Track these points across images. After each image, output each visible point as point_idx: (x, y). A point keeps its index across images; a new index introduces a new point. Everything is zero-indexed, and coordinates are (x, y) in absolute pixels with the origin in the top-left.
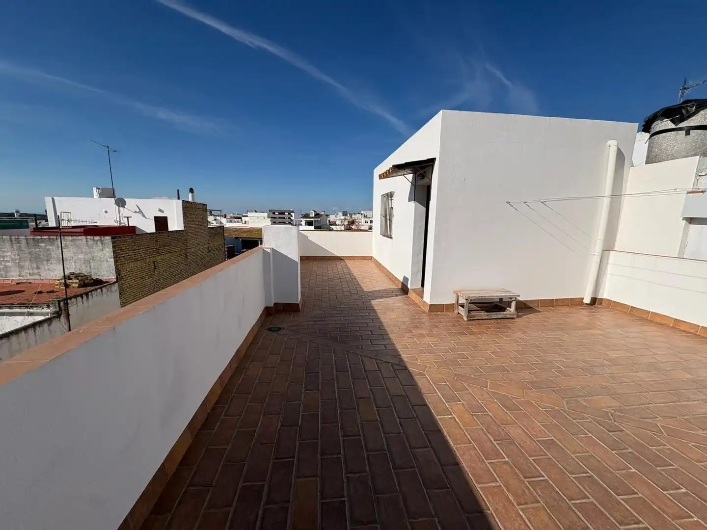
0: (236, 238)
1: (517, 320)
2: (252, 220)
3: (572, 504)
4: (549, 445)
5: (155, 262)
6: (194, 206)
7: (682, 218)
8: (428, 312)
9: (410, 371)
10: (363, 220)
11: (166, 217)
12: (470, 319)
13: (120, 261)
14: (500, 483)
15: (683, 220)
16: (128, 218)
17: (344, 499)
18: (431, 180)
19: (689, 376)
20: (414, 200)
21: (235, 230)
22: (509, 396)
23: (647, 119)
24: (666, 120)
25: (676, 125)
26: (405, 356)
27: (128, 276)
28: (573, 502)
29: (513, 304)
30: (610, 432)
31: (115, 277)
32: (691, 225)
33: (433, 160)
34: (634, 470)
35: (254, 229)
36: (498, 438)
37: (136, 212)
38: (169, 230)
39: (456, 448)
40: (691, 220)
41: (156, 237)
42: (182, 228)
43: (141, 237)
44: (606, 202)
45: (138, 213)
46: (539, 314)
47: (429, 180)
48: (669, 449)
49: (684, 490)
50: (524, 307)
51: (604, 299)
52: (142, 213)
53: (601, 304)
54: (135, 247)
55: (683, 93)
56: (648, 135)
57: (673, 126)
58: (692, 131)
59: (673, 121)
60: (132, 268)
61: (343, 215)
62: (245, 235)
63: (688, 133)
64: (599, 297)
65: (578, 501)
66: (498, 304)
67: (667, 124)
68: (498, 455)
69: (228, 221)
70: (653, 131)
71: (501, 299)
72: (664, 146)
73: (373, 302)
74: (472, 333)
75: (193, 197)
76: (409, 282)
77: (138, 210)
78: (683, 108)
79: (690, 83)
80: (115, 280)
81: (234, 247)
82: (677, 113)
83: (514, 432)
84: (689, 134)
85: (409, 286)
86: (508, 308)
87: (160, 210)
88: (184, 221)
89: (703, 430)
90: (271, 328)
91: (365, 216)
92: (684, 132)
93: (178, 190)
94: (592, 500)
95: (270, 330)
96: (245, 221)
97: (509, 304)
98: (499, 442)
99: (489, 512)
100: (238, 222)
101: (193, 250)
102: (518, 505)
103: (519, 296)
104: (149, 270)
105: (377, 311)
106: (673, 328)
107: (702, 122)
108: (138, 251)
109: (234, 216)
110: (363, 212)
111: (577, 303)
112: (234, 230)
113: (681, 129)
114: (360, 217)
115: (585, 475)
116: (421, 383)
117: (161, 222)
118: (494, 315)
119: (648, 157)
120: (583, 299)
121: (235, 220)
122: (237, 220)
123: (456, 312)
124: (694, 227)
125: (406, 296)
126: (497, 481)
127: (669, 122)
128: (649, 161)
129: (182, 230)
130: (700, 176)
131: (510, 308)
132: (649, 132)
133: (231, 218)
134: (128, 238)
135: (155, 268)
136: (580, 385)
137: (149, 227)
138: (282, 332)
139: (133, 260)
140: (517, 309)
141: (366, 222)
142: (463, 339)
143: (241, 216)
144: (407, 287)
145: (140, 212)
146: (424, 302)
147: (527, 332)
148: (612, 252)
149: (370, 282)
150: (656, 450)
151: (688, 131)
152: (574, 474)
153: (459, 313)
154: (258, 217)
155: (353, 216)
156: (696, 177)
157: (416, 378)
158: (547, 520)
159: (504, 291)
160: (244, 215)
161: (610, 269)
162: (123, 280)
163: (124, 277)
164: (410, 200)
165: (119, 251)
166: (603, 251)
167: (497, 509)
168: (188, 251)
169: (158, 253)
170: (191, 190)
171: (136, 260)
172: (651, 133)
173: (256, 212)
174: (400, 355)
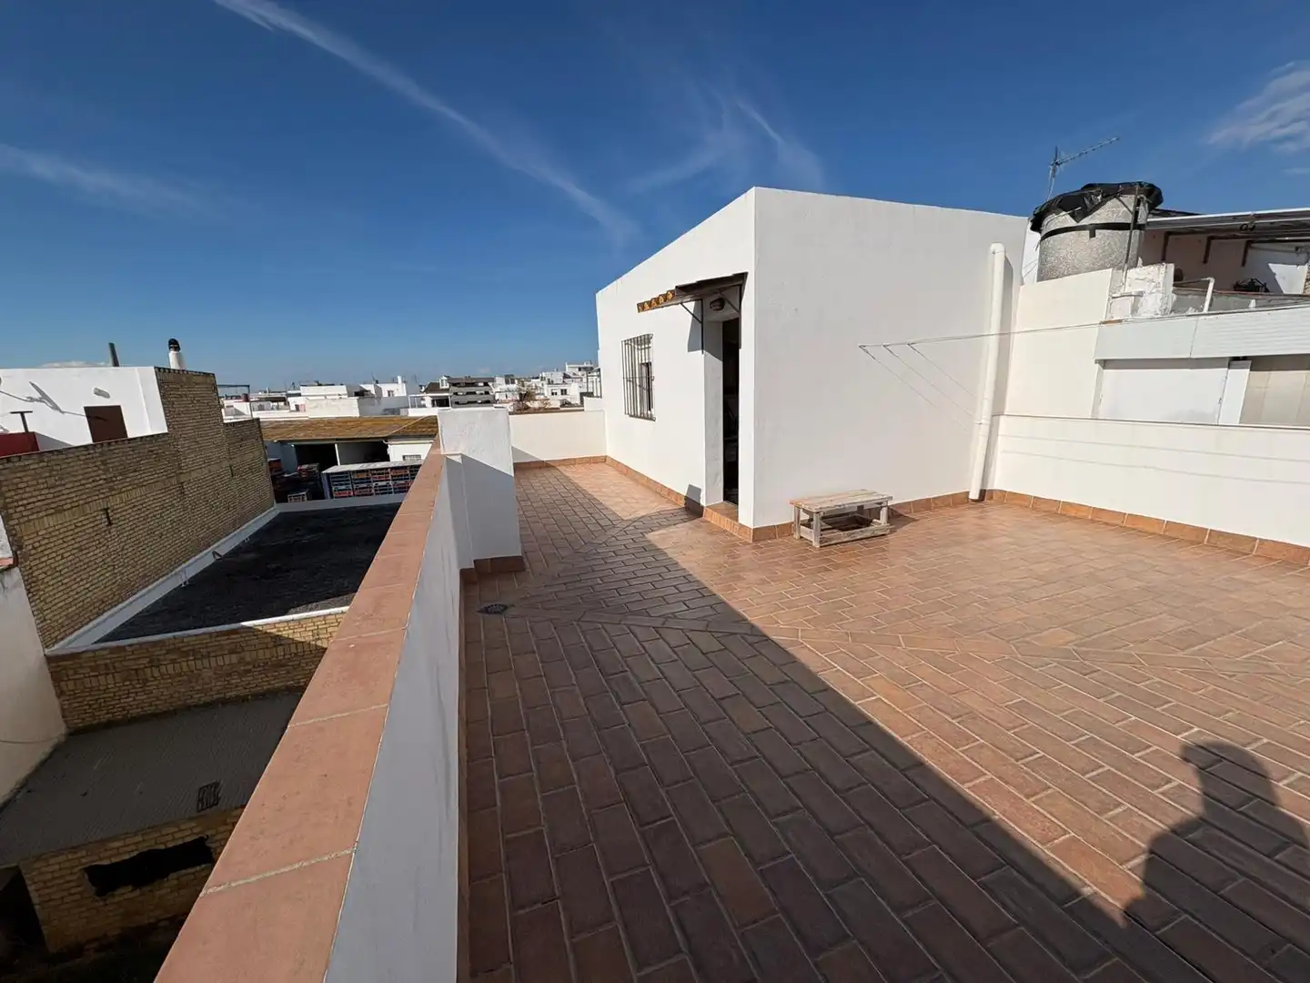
0: (282, 443)
1: (890, 537)
2: (314, 404)
3: (1089, 779)
4: (1023, 707)
5: (108, 509)
6: (184, 379)
7: (1094, 361)
8: (751, 542)
9: (775, 640)
10: (547, 390)
11: (119, 407)
12: (825, 543)
13: (15, 516)
14: (990, 775)
15: (1096, 363)
16: (22, 414)
17: (790, 856)
18: (739, 311)
19: (1139, 583)
20: (703, 349)
21: (277, 426)
22: (937, 651)
23: (1037, 211)
24: (1064, 213)
25: (1078, 222)
26: (754, 619)
27: (43, 548)
28: (1088, 776)
29: (884, 513)
30: (1085, 675)
31: (10, 554)
32: (1105, 371)
33: (741, 277)
34: (1134, 718)
35: (321, 421)
36: (956, 714)
37: (32, 400)
38: (130, 435)
39: (908, 742)
40: (1105, 364)
41: (102, 454)
42: (162, 428)
43: (64, 457)
44: (992, 343)
45: (40, 400)
46: (914, 523)
47: (735, 311)
48: (1159, 683)
49: (1196, 729)
50: (896, 516)
51: (995, 490)
52: (50, 401)
53: (991, 498)
54: (51, 481)
55: (1054, 171)
56: (1037, 236)
57: (1072, 223)
58: (1097, 232)
59: (1073, 216)
60: (51, 530)
61: (507, 382)
62: (301, 435)
63: (1092, 235)
64: (989, 488)
65: (1094, 773)
66: (857, 515)
67: (1064, 219)
68: (969, 739)
69: (256, 407)
70: (1045, 231)
71: (861, 508)
72: (1063, 253)
73: (651, 536)
74: (837, 567)
75: (179, 359)
76: (703, 494)
77: (37, 395)
78: (1084, 195)
79: (1063, 155)
80: (11, 562)
81: (279, 461)
82: (1077, 203)
83: (972, 701)
84: (1094, 236)
85: (703, 503)
86: (875, 520)
87: (99, 393)
88: (166, 414)
89: (1183, 650)
90: (486, 609)
91: (550, 382)
92: (1087, 232)
93: (112, 346)
94: (1107, 768)
95: (486, 611)
96: (297, 407)
97: (875, 512)
98: (960, 719)
99: (997, 817)
100: (278, 408)
101: (194, 475)
102: (1028, 798)
103: (891, 498)
104: (96, 528)
105: (666, 551)
106: (1092, 521)
107: (1110, 218)
108: (60, 488)
109: (267, 395)
110: (544, 374)
111: (960, 500)
112: (274, 425)
113: (1083, 228)
114: (540, 385)
115: (1084, 738)
116: (802, 656)
117: (105, 421)
118: (858, 533)
119: (1040, 271)
120: (968, 493)
121: (272, 404)
122: (276, 404)
123: (796, 536)
124: (1110, 373)
125: (701, 519)
126: (986, 774)
127: (1068, 217)
128: (1042, 277)
129: (164, 434)
130: (1113, 298)
131: (879, 519)
132: (1040, 231)
133: (261, 400)
134: (30, 462)
135: (110, 524)
136: (1019, 619)
137: (78, 434)
138: (511, 612)
139: (52, 511)
140: (889, 518)
141: (553, 394)
142: (829, 578)
143: (284, 395)
144: (699, 504)
145: (44, 398)
146: (742, 526)
147: (914, 554)
148: (1002, 418)
149: (626, 505)
150: (1146, 686)
151: (1093, 230)
152: (1071, 740)
153: (801, 537)
154: (325, 396)
155: (527, 383)
156: (1109, 300)
157: (790, 649)
158: (1069, 806)
159: (864, 492)
160: (289, 392)
161: (1001, 443)
162: (31, 558)
163: (33, 552)
164: (691, 348)
165: (13, 493)
166: (993, 416)
167: (1005, 811)
168: (183, 478)
169: (111, 489)
170: (174, 344)
171: (59, 511)
172: (1044, 233)
173: (320, 385)
174: (746, 620)
